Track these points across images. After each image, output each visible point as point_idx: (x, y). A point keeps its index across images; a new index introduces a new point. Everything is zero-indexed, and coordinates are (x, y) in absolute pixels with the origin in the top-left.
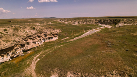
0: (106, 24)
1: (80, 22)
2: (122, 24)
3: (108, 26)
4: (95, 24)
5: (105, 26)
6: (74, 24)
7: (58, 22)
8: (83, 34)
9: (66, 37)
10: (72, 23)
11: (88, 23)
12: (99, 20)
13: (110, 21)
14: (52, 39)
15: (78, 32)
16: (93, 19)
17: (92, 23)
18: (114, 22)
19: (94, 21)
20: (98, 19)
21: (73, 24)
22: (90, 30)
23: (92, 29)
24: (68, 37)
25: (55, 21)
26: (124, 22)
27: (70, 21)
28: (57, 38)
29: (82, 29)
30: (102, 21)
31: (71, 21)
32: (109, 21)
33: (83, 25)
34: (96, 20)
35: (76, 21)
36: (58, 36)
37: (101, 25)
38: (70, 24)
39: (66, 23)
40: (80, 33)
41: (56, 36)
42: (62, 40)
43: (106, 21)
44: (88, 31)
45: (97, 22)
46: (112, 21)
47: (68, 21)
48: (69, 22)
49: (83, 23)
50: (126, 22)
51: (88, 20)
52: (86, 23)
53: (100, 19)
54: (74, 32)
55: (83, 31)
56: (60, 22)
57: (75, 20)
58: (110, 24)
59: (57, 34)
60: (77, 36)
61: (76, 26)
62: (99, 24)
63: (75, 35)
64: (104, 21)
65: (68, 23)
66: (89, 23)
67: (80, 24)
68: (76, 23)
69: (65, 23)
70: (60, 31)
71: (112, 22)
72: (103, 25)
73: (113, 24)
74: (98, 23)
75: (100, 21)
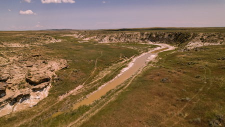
0: (162, 41)
1: (114, 39)
2: (197, 43)
3: (165, 45)
4: (141, 41)
5: (159, 45)
6: (101, 43)
7: (72, 37)
8: (121, 68)
9: (76, 84)
10: (97, 40)
11: (129, 40)
12: (147, 35)
13: (169, 35)
14: (27, 102)
15: (108, 65)
16: (136, 33)
17: (135, 39)
18: (177, 39)
19: (139, 35)
20: (146, 33)
21: (100, 41)
22: (136, 56)
23: (139, 55)
24: (80, 87)
25: (67, 35)
26: (201, 39)
27: (95, 35)
28: (45, 93)
29: (118, 56)
30: (154, 36)
31: (96, 37)
32: (166, 36)
33: (118, 44)
34: (142, 34)
35: (105, 36)
36: (53, 84)
37: (151, 43)
39: (87, 39)
40: (114, 67)
42: (61, 98)
43: (161, 35)
44: (131, 60)
45: (144, 38)
46: (173, 36)
47: (90, 36)
48: (92, 38)
49: (119, 39)
50: (204, 38)
51: (128, 33)
52: (125, 40)
53: (149, 32)
54: (99, 63)
55: (121, 61)
56: (76, 37)
57: (103, 35)
58: (169, 42)
60: (107, 79)
61: (105, 47)
62: (149, 41)
63: (101, 74)
64: (157, 36)
65: (91, 41)
66: (130, 39)
67: (114, 42)
68: (106, 41)
69: (84, 40)
70: (64, 66)
71: (173, 38)
72: (157, 44)
73: (175, 41)
74: (146, 40)
75: (151, 35)
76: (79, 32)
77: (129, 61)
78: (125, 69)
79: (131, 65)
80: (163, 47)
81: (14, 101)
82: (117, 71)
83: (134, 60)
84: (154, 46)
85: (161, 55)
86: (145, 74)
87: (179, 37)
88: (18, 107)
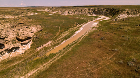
0: (101, 14)
1: (71, 12)
2: (124, 15)
3: (104, 16)
4: (88, 14)
5: (100, 16)
6: (63, 15)
8: (76, 31)
9: (47, 41)
10: (60, 13)
11: (80, 13)
12: (92, 10)
13: (106, 10)
14: (18, 51)
15: (67, 29)
16: (85, 9)
17: (84, 13)
18: (111, 12)
19: (87, 10)
20: (92, 9)
21: (62, 14)
22: (85, 23)
23: (86, 23)
24: (50, 42)
25: (41, 10)
26: (127, 13)
28: (29, 46)
29: (74, 23)
30: (97, 11)
31: (59, 11)
32: (104, 11)
33: (74, 16)
34: (89, 10)
35: (65, 11)
36: (33, 40)
37: (95, 15)
38: (59, 15)
39: (54, 13)
40: (71, 30)
41: (27, 41)
42: (39, 49)
43: (101, 10)
44: (82, 26)
45: (91, 12)
46: (109, 10)
47: (56, 10)
48: (57, 12)
49: (74, 12)
50: (129, 12)
51: (80, 9)
52: (78, 13)
53: (94, 8)
54: (61, 28)
55: (75, 26)
56: (47, 11)
57: (64, 10)
58: (106, 14)
59: (29, 38)
60: (66, 38)
61: (65, 18)
62: (93, 14)
63: (63, 34)
64: (99, 11)
65: (56, 14)
66: (82, 13)
67: (71, 14)
68: (66, 14)
69: (52, 13)
70: (39, 30)
71: (109, 12)
72: (98, 16)
73: (110, 14)
74: (92, 13)
75: (94, 10)
76: (49, 8)
77: (81, 27)
78: (78, 32)
79: (81, 29)
80: (102, 18)
81: (10, 51)
82: (73, 33)
83: (84, 26)
84: (96, 17)
85: (100, 22)
86: (91, 34)
87: (113, 11)
88: (13, 54)
